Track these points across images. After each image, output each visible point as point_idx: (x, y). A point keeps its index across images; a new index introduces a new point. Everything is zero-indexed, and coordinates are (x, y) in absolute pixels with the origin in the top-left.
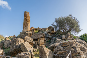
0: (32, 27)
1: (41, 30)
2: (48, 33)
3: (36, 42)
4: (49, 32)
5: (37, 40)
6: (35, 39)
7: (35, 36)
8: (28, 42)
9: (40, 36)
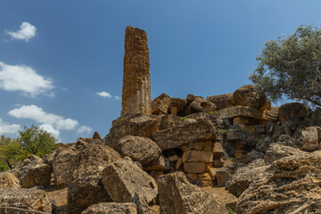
0: (163, 96)
1: (203, 104)
2: (236, 121)
3: (175, 162)
4: (240, 113)
5: (179, 152)
6: (169, 147)
7: (168, 135)
8: (134, 160)
9: (192, 134)
